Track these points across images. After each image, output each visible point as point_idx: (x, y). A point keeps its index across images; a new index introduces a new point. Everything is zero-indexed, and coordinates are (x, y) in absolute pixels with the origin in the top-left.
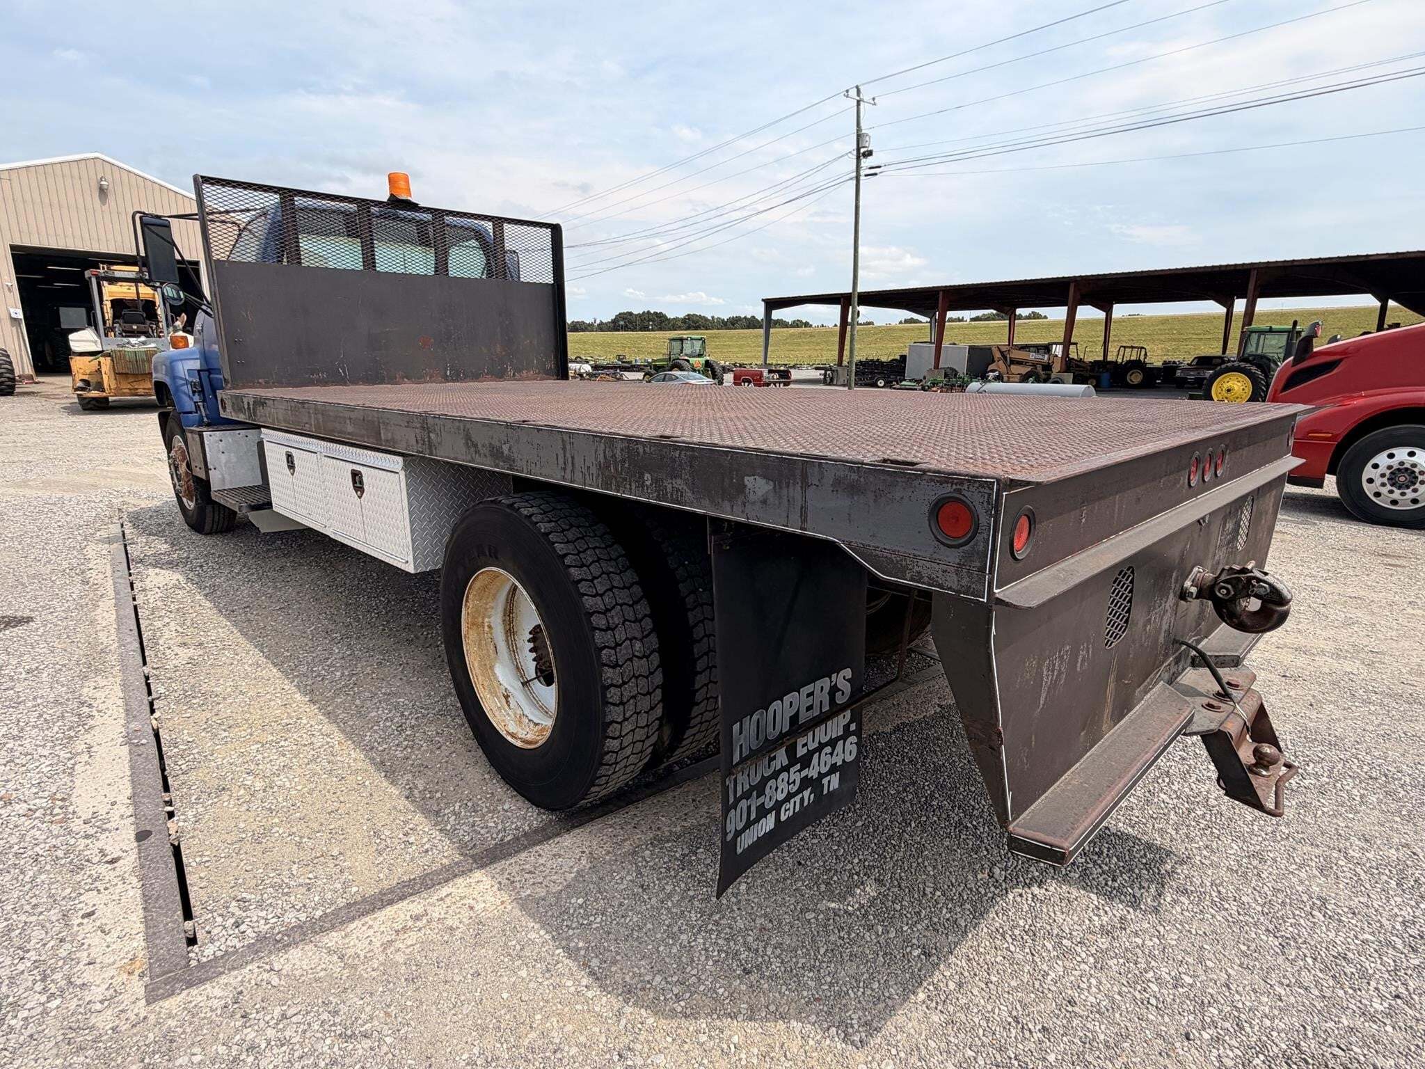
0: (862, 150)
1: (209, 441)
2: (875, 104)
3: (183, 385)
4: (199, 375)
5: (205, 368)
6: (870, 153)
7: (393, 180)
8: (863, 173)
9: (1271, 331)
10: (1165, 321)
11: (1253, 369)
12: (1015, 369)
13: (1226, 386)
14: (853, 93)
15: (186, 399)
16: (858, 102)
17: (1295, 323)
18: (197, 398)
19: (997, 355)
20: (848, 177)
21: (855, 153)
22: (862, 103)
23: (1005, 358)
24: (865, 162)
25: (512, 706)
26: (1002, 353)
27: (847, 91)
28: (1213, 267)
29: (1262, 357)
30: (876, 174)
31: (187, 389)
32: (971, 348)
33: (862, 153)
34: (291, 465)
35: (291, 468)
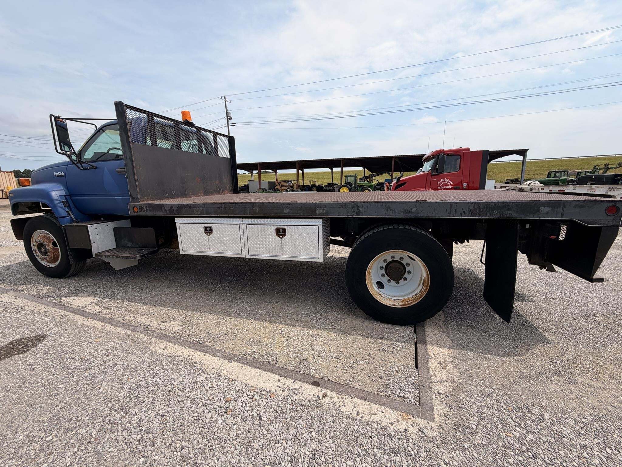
0: (229, 117)
1: (91, 229)
2: (231, 103)
3: (58, 203)
4: (66, 198)
5: (68, 194)
6: (231, 119)
7: (184, 113)
8: (230, 125)
9: (351, 176)
10: (313, 173)
11: (348, 186)
12: (283, 188)
13: (343, 190)
14: (223, 98)
15: (60, 209)
16: (225, 101)
17: (356, 174)
18: (67, 209)
19: (277, 184)
20: (224, 126)
21: (226, 118)
22: (227, 102)
23: (280, 184)
24: (230, 121)
25: (384, 297)
26: (279, 183)
27: (221, 97)
28: (334, 159)
29: (350, 183)
30: (234, 126)
31: (61, 205)
32: (269, 182)
33: (229, 119)
34: (208, 231)
35: (208, 233)
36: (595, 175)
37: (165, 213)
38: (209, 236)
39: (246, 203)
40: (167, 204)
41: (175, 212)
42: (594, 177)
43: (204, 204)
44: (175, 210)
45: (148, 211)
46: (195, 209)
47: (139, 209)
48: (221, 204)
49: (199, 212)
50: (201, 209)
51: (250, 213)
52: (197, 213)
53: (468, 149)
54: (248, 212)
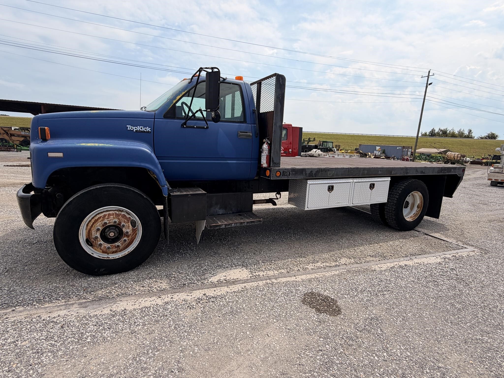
34: (331, 189)
35: (331, 190)
36: (308, 145)
37: (305, 176)
38: (330, 193)
39: (361, 168)
40: (308, 169)
41: (313, 175)
42: (307, 146)
43: (336, 169)
44: (314, 174)
45: (290, 175)
46: (329, 172)
47: (282, 173)
48: (347, 168)
49: (331, 175)
50: (333, 172)
51: (362, 174)
52: (329, 176)
53: (291, 125)
54: (361, 173)
